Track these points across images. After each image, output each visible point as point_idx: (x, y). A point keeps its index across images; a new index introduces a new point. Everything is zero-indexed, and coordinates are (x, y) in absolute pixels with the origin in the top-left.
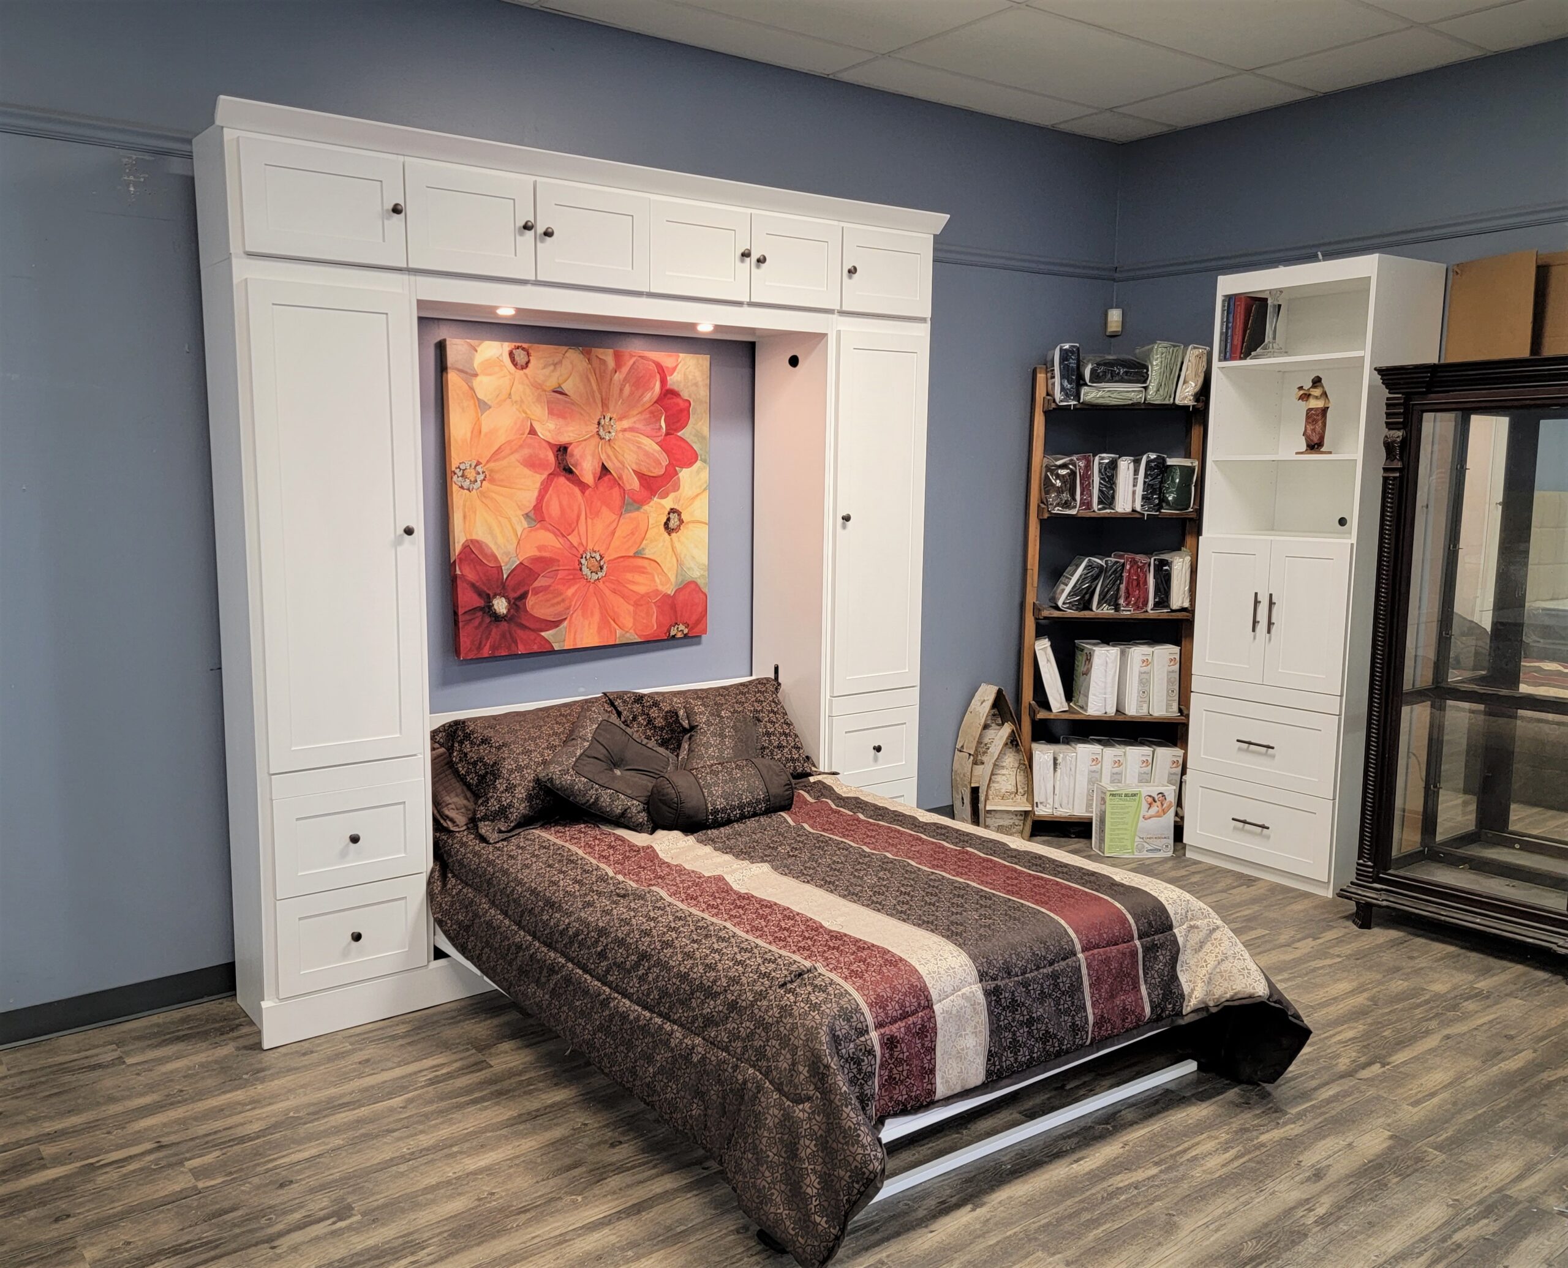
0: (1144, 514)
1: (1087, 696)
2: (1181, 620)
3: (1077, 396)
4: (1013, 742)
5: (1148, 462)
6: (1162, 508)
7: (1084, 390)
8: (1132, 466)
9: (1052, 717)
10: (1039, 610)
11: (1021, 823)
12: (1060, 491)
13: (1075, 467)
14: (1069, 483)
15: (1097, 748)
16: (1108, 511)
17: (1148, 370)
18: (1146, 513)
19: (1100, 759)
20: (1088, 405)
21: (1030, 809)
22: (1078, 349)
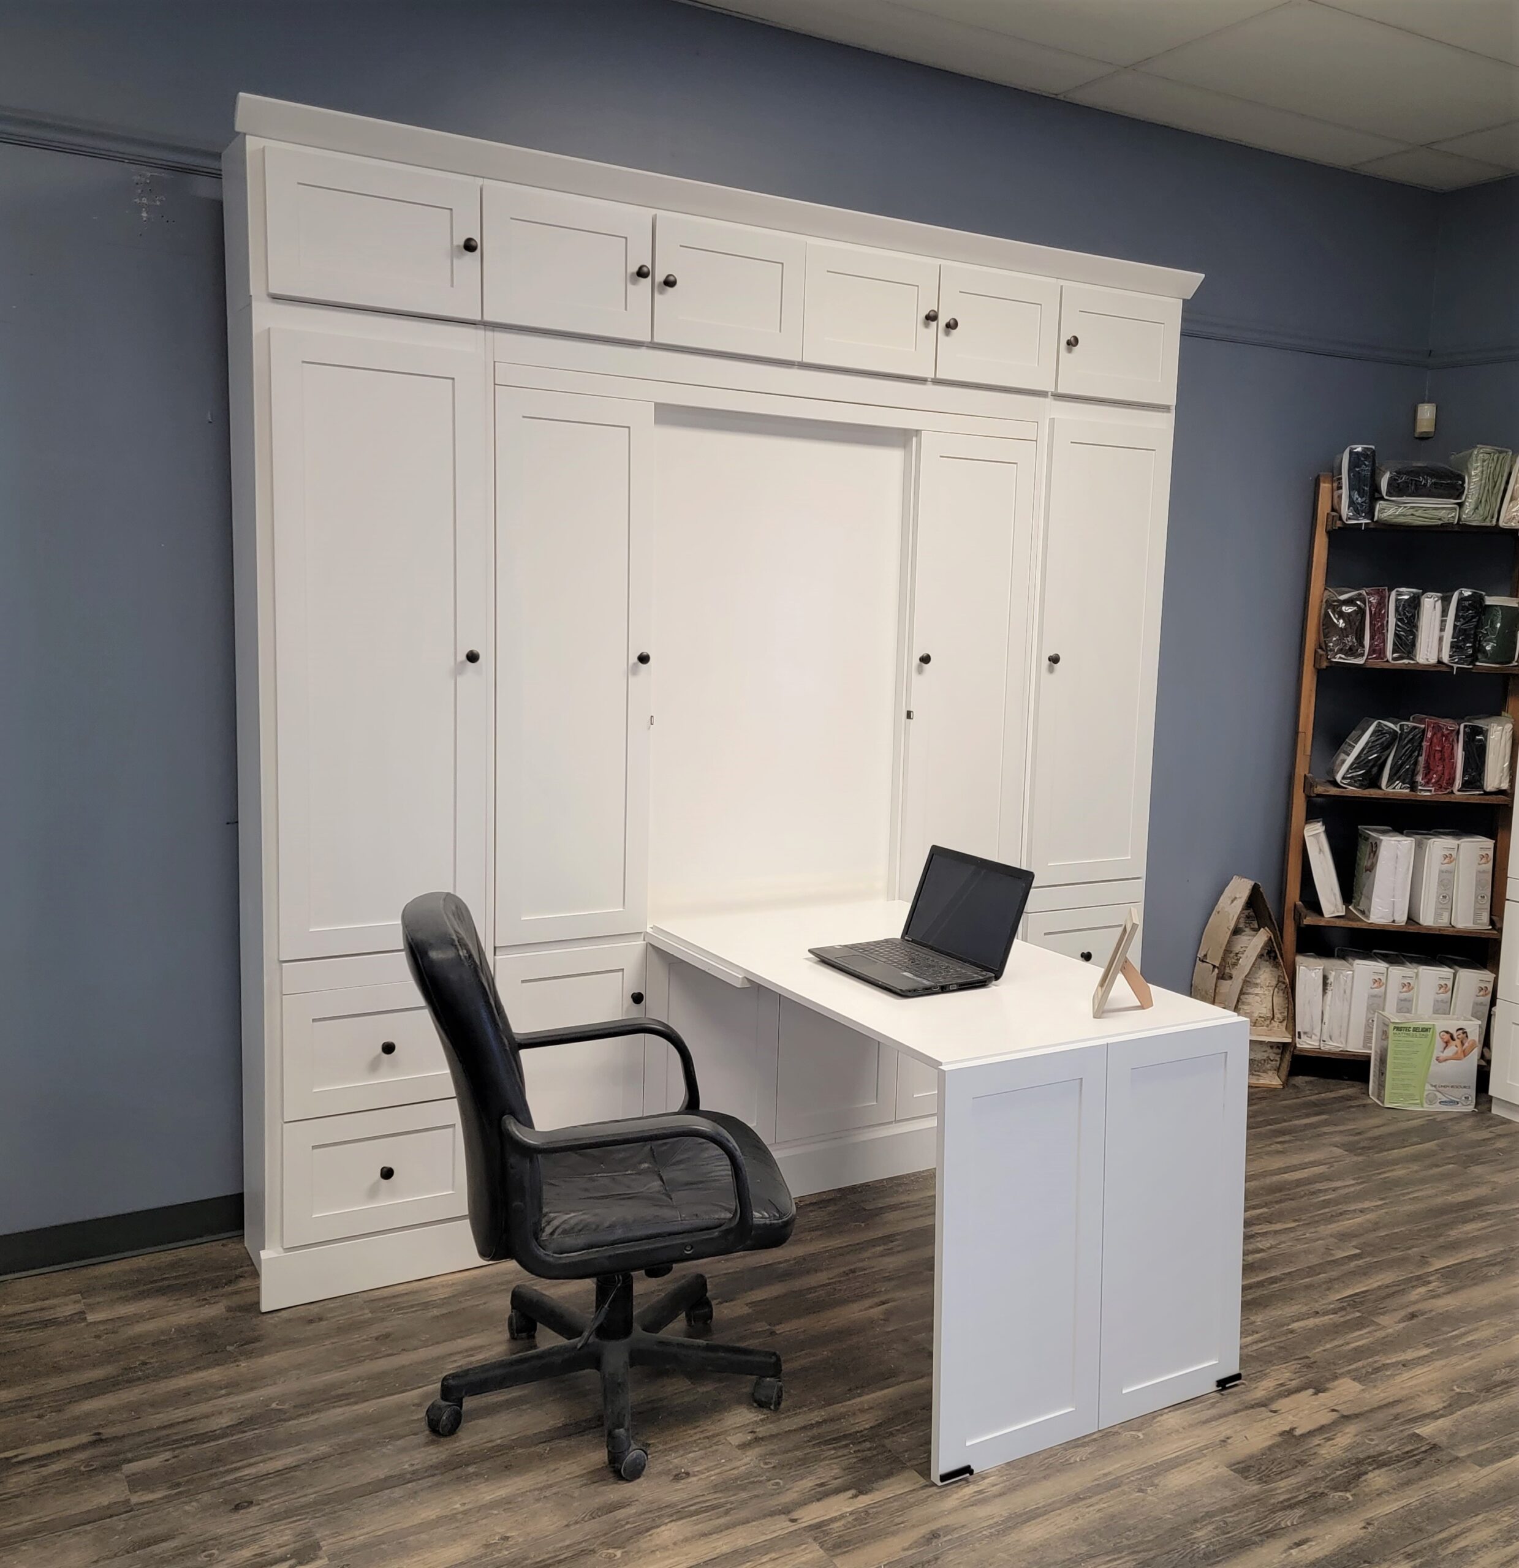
0: (1452, 667)
1: (1370, 899)
2: (1498, 806)
3: (1371, 513)
4: (1270, 954)
5: (1461, 600)
6: (1477, 660)
7: (1379, 505)
8: (1439, 604)
9: (1322, 923)
10: (1311, 786)
11: (1278, 1058)
12: (1343, 633)
13: (1365, 604)
14: (1356, 625)
15: (1381, 966)
16: (1406, 661)
17: (1464, 482)
18: (1455, 666)
19: (1384, 980)
20: (1385, 524)
21: (1290, 1040)
22: (1373, 452)
